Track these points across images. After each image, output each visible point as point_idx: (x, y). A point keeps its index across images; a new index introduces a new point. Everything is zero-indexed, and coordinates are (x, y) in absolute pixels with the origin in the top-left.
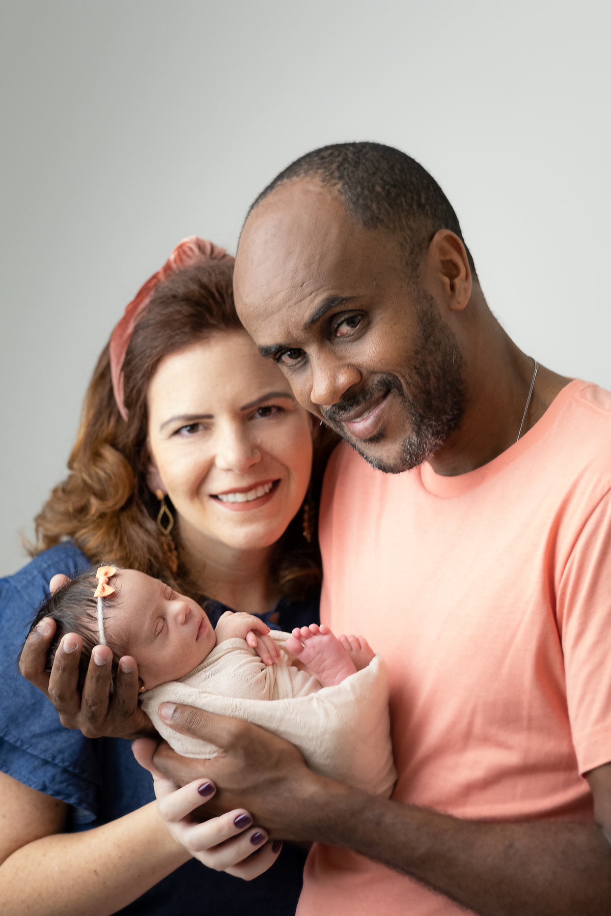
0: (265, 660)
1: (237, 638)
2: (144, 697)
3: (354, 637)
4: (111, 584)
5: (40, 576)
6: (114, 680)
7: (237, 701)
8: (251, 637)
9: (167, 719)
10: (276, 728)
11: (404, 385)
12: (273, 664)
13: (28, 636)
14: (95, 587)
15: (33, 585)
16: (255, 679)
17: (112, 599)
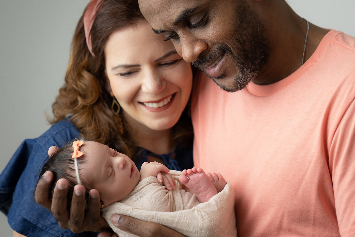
0: (168, 188)
1: (152, 177)
2: (104, 210)
3: (215, 174)
4: (81, 150)
5: (52, 138)
6: (87, 202)
7: (154, 213)
8: (159, 176)
9: (115, 223)
10: (175, 227)
11: (232, 49)
12: (173, 190)
13: (38, 181)
14: (72, 152)
15: (48, 143)
16: (163, 200)
17: (83, 159)
